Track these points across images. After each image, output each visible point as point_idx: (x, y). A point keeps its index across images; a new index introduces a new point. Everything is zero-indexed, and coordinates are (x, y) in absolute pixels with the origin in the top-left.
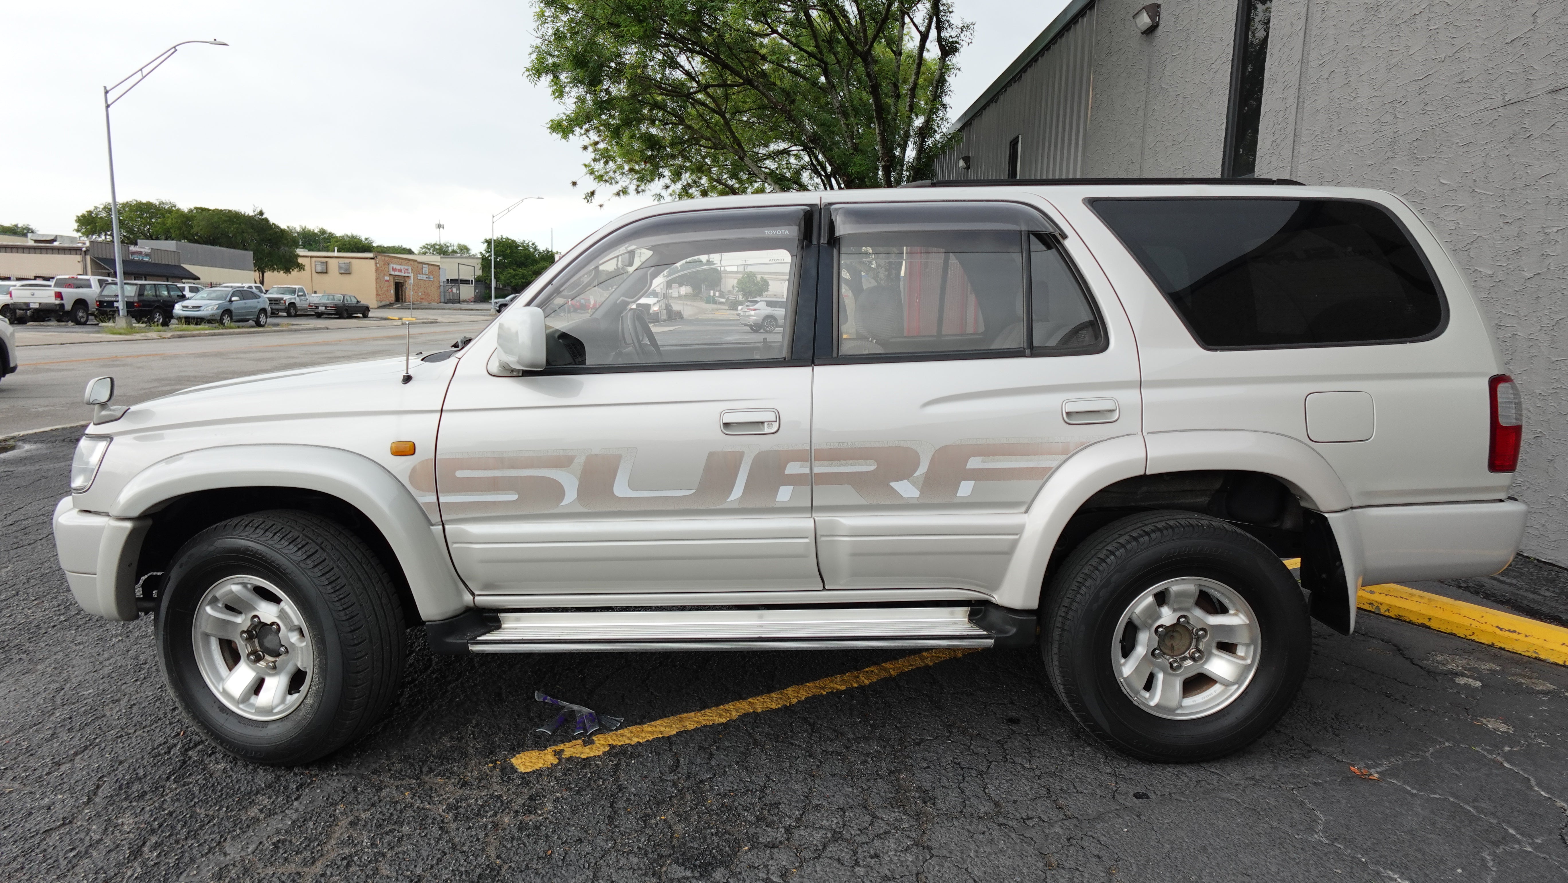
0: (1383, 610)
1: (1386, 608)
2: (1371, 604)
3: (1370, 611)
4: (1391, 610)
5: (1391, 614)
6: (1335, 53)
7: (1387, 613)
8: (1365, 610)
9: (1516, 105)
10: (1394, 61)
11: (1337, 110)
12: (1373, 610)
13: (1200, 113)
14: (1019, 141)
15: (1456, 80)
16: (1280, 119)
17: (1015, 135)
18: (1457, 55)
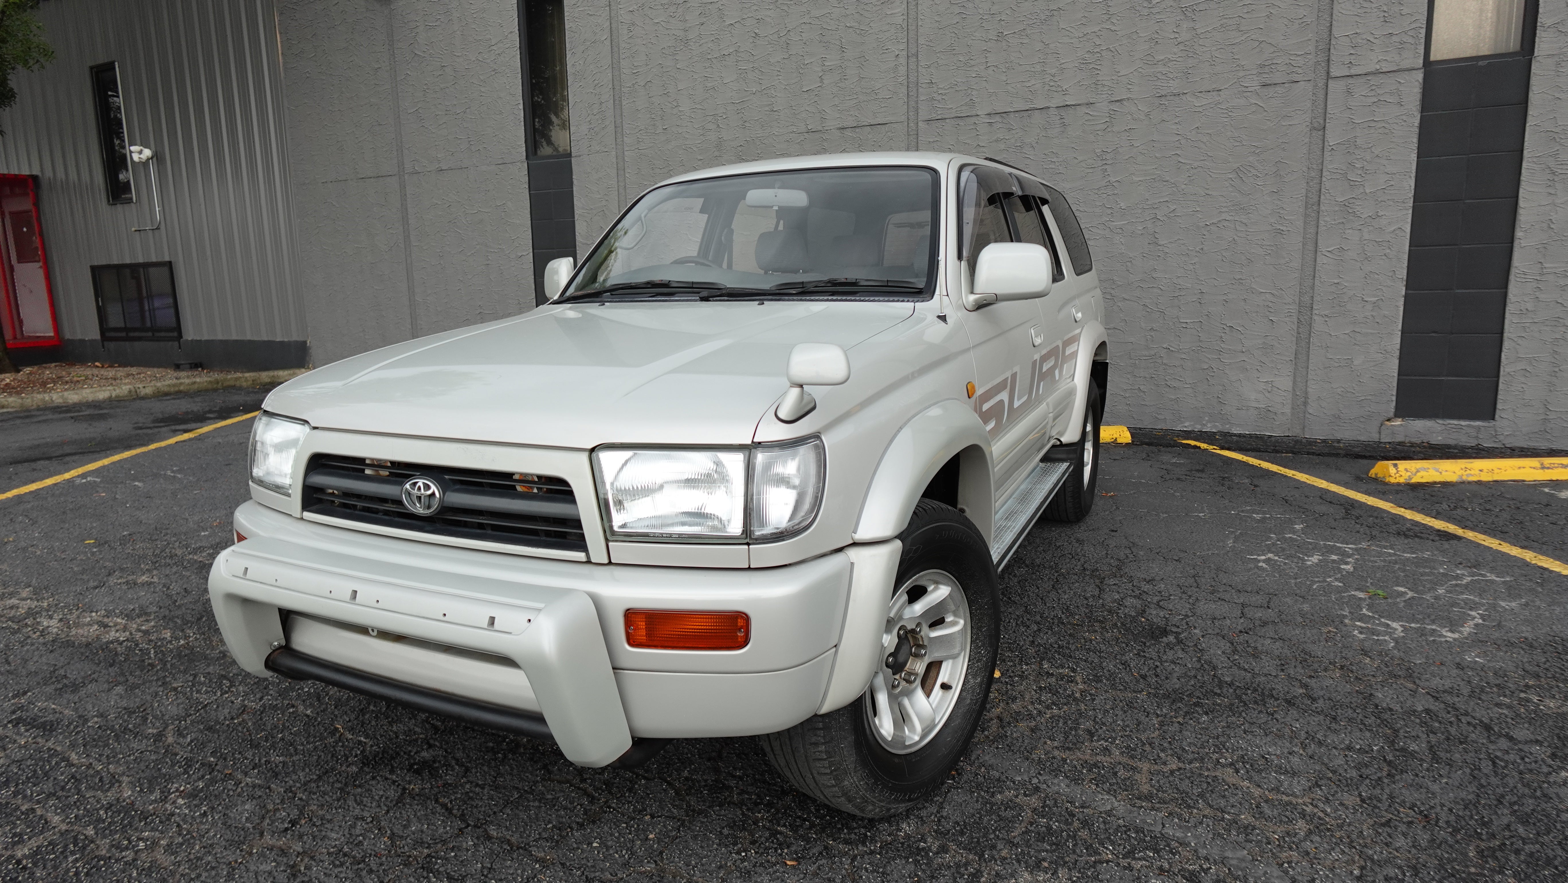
6: (649, 67)
10: (710, 84)
11: (659, 113)
13: (483, 89)
14: (114, 68)
15: (767, 108)
16: (595, 112)
17: (101, 59)
18: (765, 92)
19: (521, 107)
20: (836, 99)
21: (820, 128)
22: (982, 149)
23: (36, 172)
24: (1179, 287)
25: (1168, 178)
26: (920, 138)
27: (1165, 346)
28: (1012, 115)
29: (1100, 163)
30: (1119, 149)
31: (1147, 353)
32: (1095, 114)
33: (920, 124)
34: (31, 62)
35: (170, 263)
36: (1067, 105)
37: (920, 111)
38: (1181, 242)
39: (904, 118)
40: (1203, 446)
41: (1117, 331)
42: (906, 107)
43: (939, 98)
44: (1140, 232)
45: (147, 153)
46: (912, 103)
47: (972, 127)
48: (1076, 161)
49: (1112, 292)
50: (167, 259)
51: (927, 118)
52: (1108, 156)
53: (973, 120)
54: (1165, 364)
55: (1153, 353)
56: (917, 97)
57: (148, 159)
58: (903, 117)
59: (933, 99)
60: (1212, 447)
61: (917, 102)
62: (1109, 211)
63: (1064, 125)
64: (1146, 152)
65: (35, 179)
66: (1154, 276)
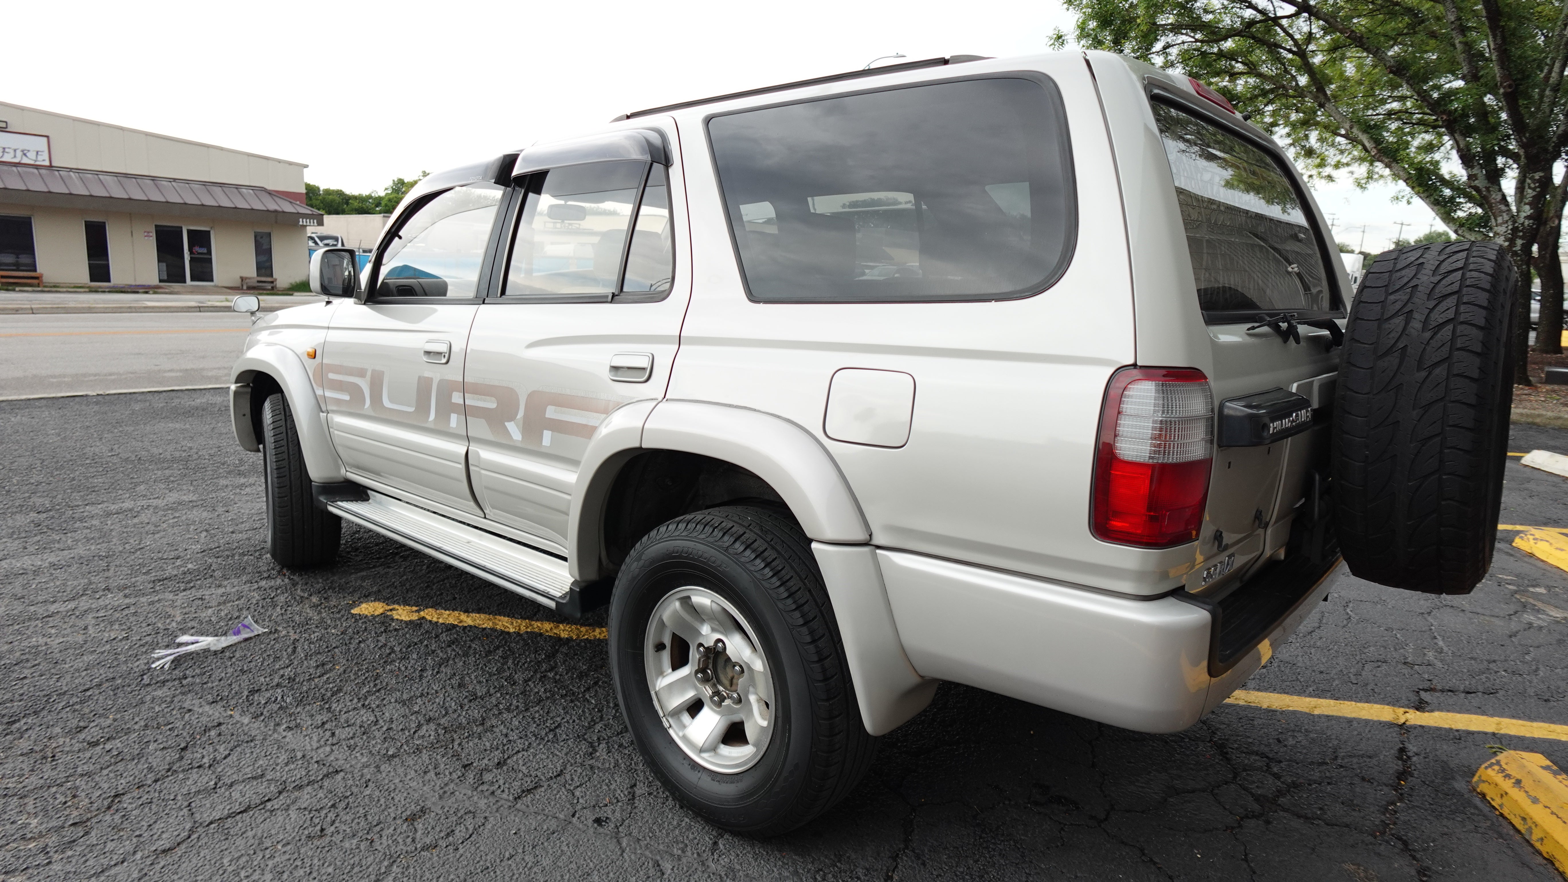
0: (1534, 838)
1: (1540, 835)
2: (1524, 819)
3: (1518, 831)
4: (1545, 841)
5: (1543, 849)
7: (1538, 845)
8: (1513, 826)
12: (1523, 831)
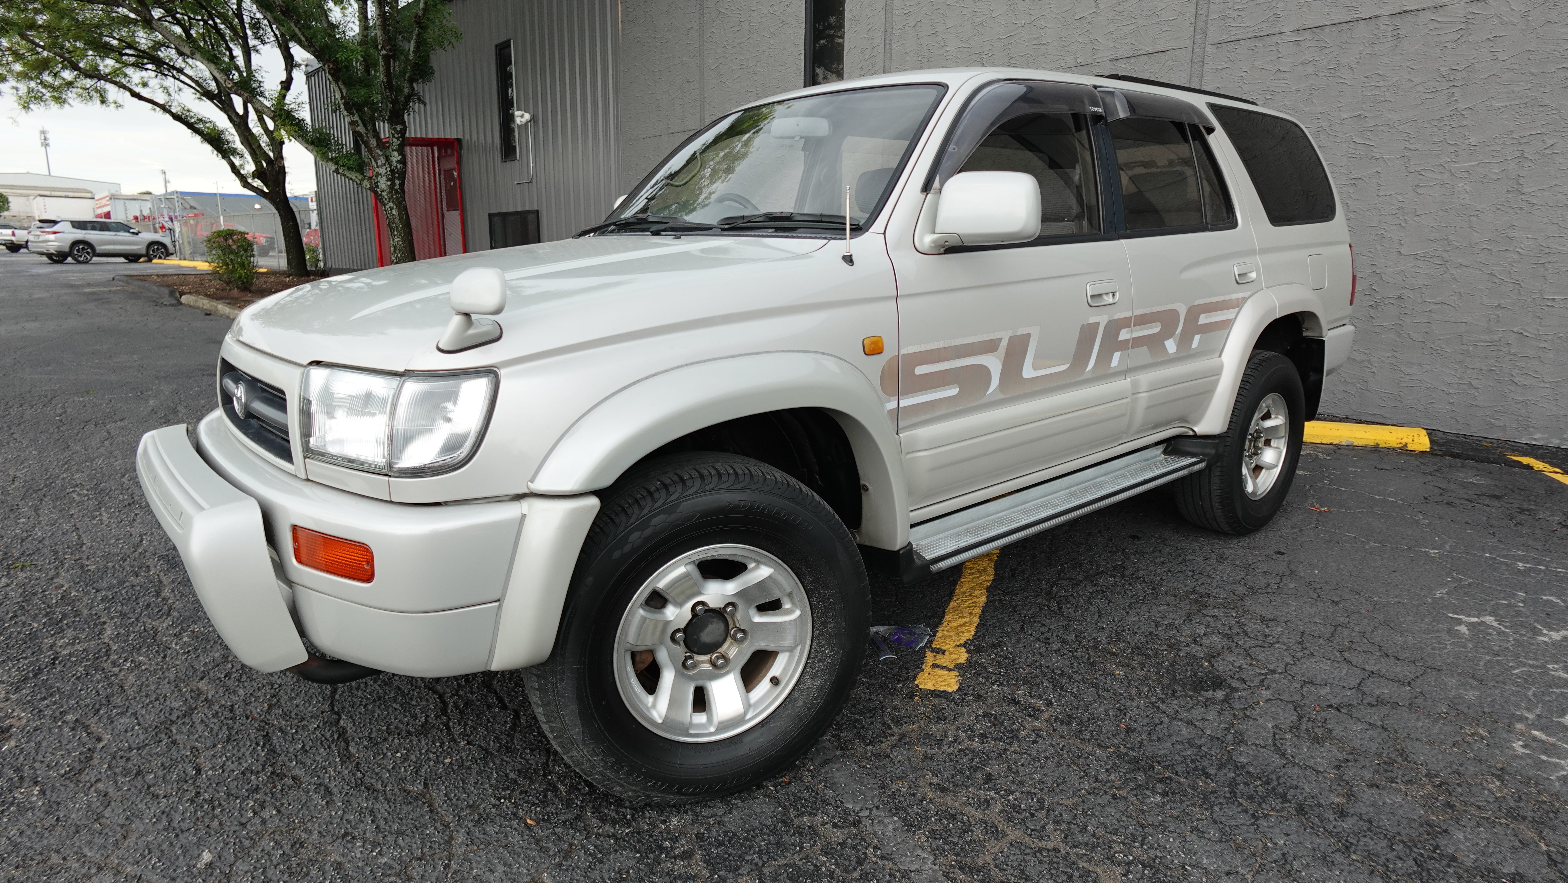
6: (920, 6)
9: (1086, 67)
10: (978, 20)
11: (927, 54)
13: (772, 42)
14: (510, 46)
15: (1035, 42)
16: (867, 57)
17: (503, 39)
18: (1035, 23)
19: (803, 57)
20: (1111, 25)
21: (1090, 61)
22: (1283, 75)
23: (460, 137)
24: (1548, 250)
25: (1547, 102)
26: (1206, 66)
27: (1515, 330)
28: (1327, 30)
29: (1445, 85)
30: (1476, 66)
31: (1487, 338)
32: (1446, 20)
33: (1209, 49)
34: (446, 44)
35: (537, 211)
36: (1405, 12)
37: (1209, 32)
38: (1560, 189)
39: (1189, 43)
40: (1538, 465)
41: (1446, 307)
42: (1192, 29)
43: (1235, 14)
44: (1496, 177)
45: (527, 116)
46: (1200, 24)
47: (1273, 48)
48: (1411, 84)
49: (1445, 255)
50: (536, 208)
51: (1217, 41)
52: (1458, 76)
53: (1275, 39)
54: (1513, 354)
55: (1496, 338)
56: (1207, 16)
57: (527, 122)
58: (1188, 41)
59: (1226, 16)
60: (1552, 469)
61: (1206, 23)
62: (1452, 149)
63: (1398, 37)
64: (1516, 67)
65: (459, 141)
66: (1511, 235)
